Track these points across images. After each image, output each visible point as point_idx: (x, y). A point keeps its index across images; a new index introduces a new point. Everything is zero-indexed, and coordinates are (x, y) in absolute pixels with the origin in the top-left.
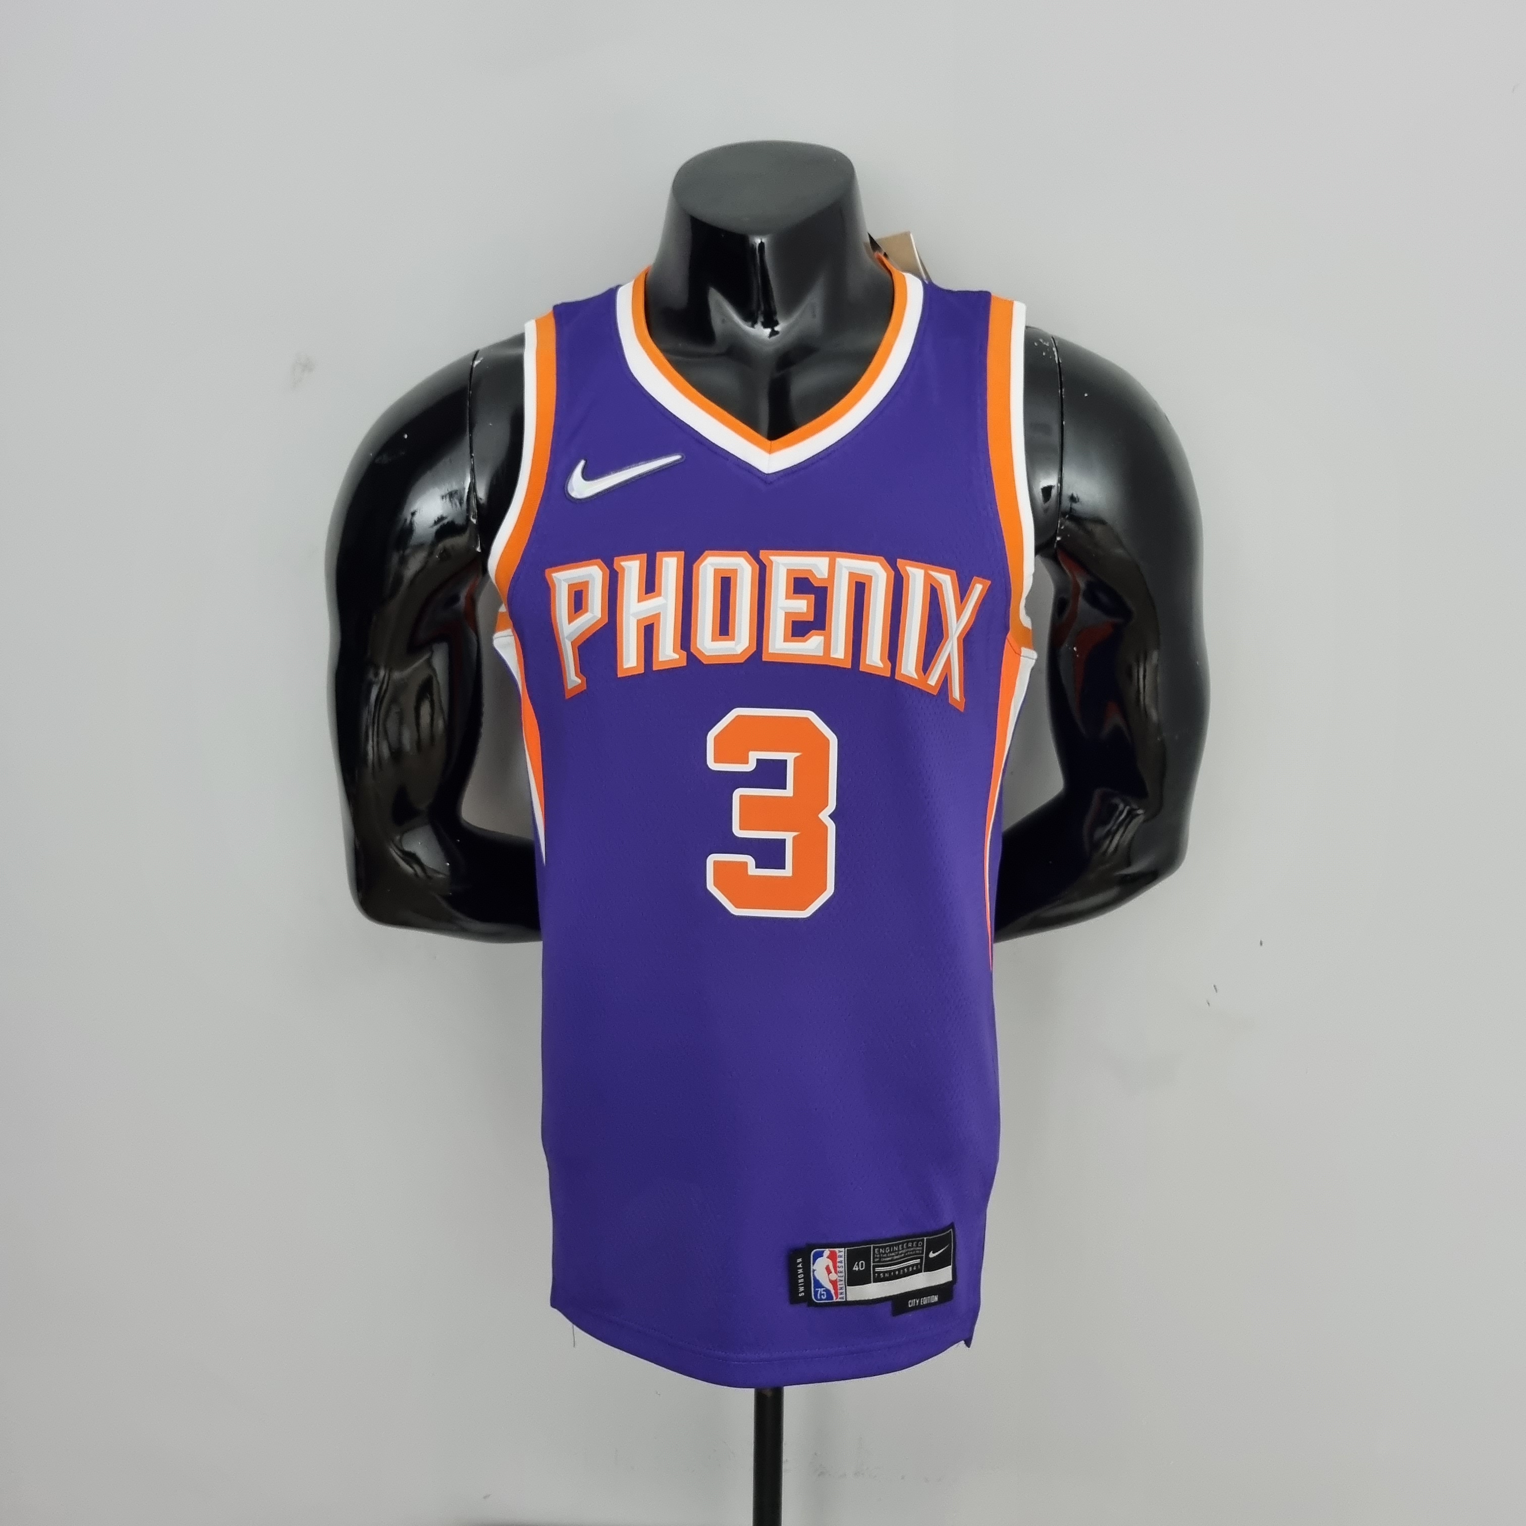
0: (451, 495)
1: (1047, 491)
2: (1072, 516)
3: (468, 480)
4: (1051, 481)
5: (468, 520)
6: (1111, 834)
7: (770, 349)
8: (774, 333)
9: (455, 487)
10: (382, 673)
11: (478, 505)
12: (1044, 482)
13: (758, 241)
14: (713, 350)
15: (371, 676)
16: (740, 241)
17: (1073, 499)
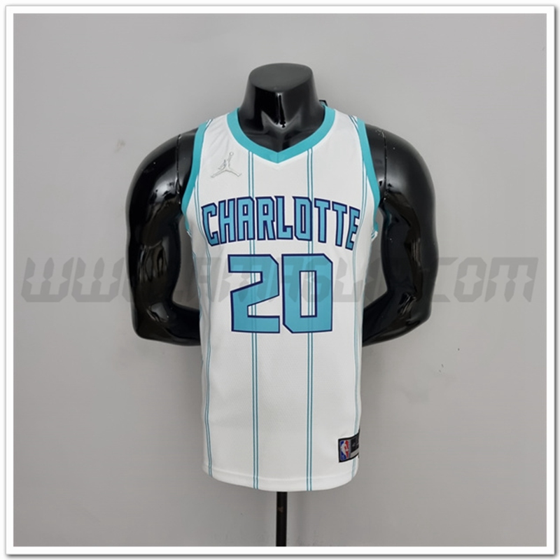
0: (170, 184)
1: (381, 182)
2: (390, 191)
3: (176, 179)
4: (382, 179)
5: (176, 192)
6: (403, 308)
7: (283, 132)
8: (284, 126)
9: (171, 181)
10: (145, 247)
11: (180, 186)
12: (380, 180)
13: (279, 95)
14: (263, 132)
15: (141, 247)
16: (272, 94)
17: (390, 185)
